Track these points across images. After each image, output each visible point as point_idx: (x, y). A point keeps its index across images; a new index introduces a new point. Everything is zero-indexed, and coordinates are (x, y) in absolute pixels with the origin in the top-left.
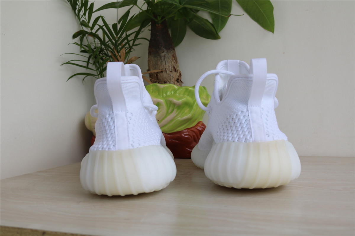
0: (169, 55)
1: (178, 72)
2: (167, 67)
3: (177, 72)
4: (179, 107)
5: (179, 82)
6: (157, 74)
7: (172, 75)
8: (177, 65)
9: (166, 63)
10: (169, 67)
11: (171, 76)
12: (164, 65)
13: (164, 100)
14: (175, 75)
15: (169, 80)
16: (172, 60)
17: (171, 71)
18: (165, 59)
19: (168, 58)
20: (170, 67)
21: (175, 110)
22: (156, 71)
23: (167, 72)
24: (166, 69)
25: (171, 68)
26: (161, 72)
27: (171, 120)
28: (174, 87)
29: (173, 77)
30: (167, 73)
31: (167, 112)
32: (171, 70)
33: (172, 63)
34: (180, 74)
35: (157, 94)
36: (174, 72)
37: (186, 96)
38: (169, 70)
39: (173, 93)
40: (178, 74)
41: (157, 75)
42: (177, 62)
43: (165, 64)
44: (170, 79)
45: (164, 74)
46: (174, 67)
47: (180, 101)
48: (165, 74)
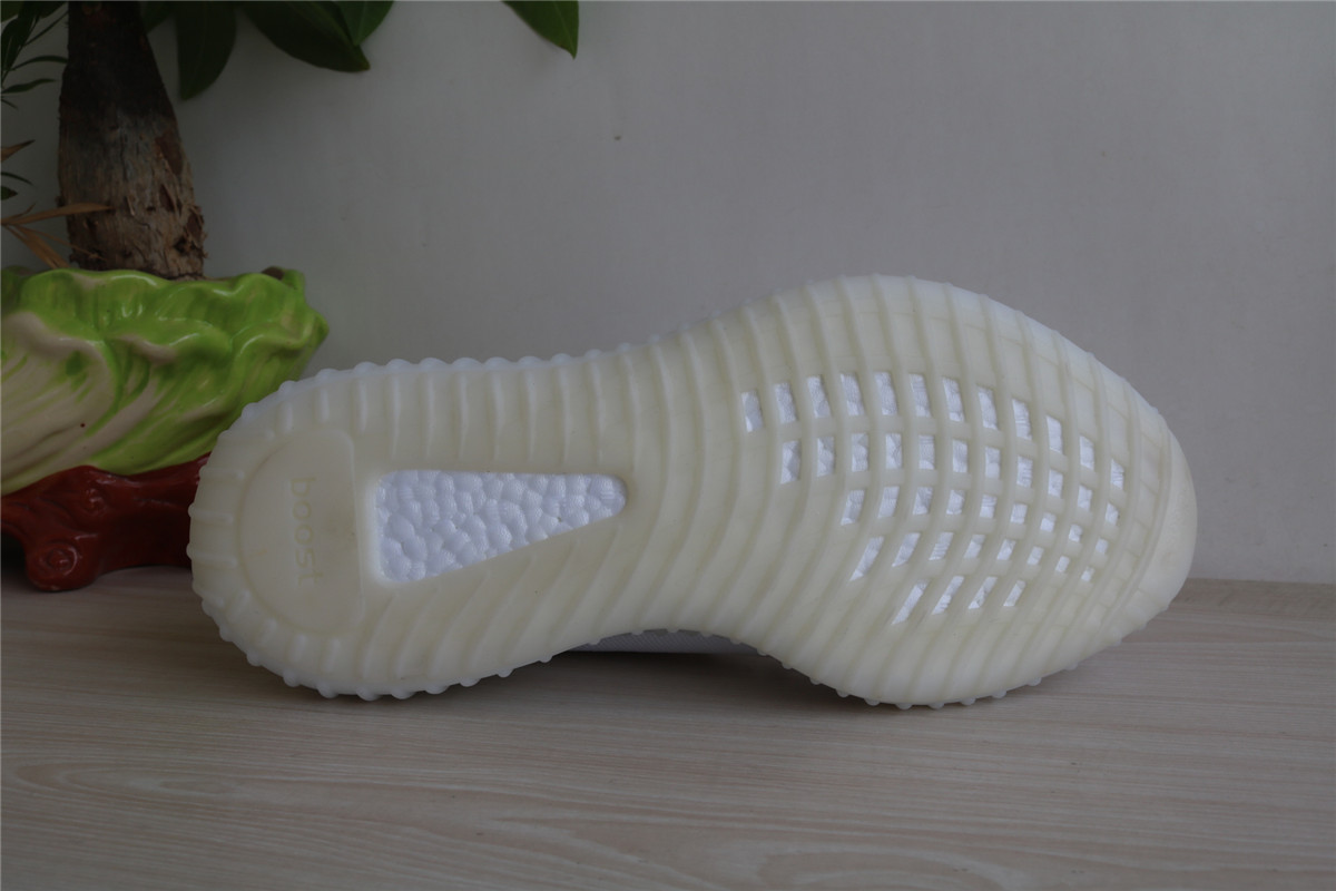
0: (141, 138)
1: (184, 209)
2: (133, 192)
3: (177, 213)
4: (169, 368)
5: (187, 254)
6: (91, 219)
7: (153, 225)
8: (180, 179)
9: (129, 174)
10: (140, 189)
11: (149, 228)
12: (117, 183)
13: (102, 342)
14: (168, 225)
15: (142, 247)
16: (158, 160)
17: (151, 209)
18: (121, 155)
19: (138, 152)
20: (148, 192)
21: (154, 381)
22: (87, 208)
23: (133, 213)
24: (125, 199)
25: (152, 193)
26: (108, 212)
27: (141, 423)
28: (147, 284)
29: (160, 233)
30: (129, 216)
31: (121, 390)
32: (148, 204)
33: (153, 173)
34: (196, 222)
35: (74, 314)
36: (163, 211)
37: (199, 321)
38: (141, 203)
39: (140, 311)
40: (183, 219)
41: (91, 225)
42: (177, 166)
43: (125, 178)
44: (148, 243)
45: (121, 223)
46: (163, 191)
47: (170, 347)
48: (125, 219)
